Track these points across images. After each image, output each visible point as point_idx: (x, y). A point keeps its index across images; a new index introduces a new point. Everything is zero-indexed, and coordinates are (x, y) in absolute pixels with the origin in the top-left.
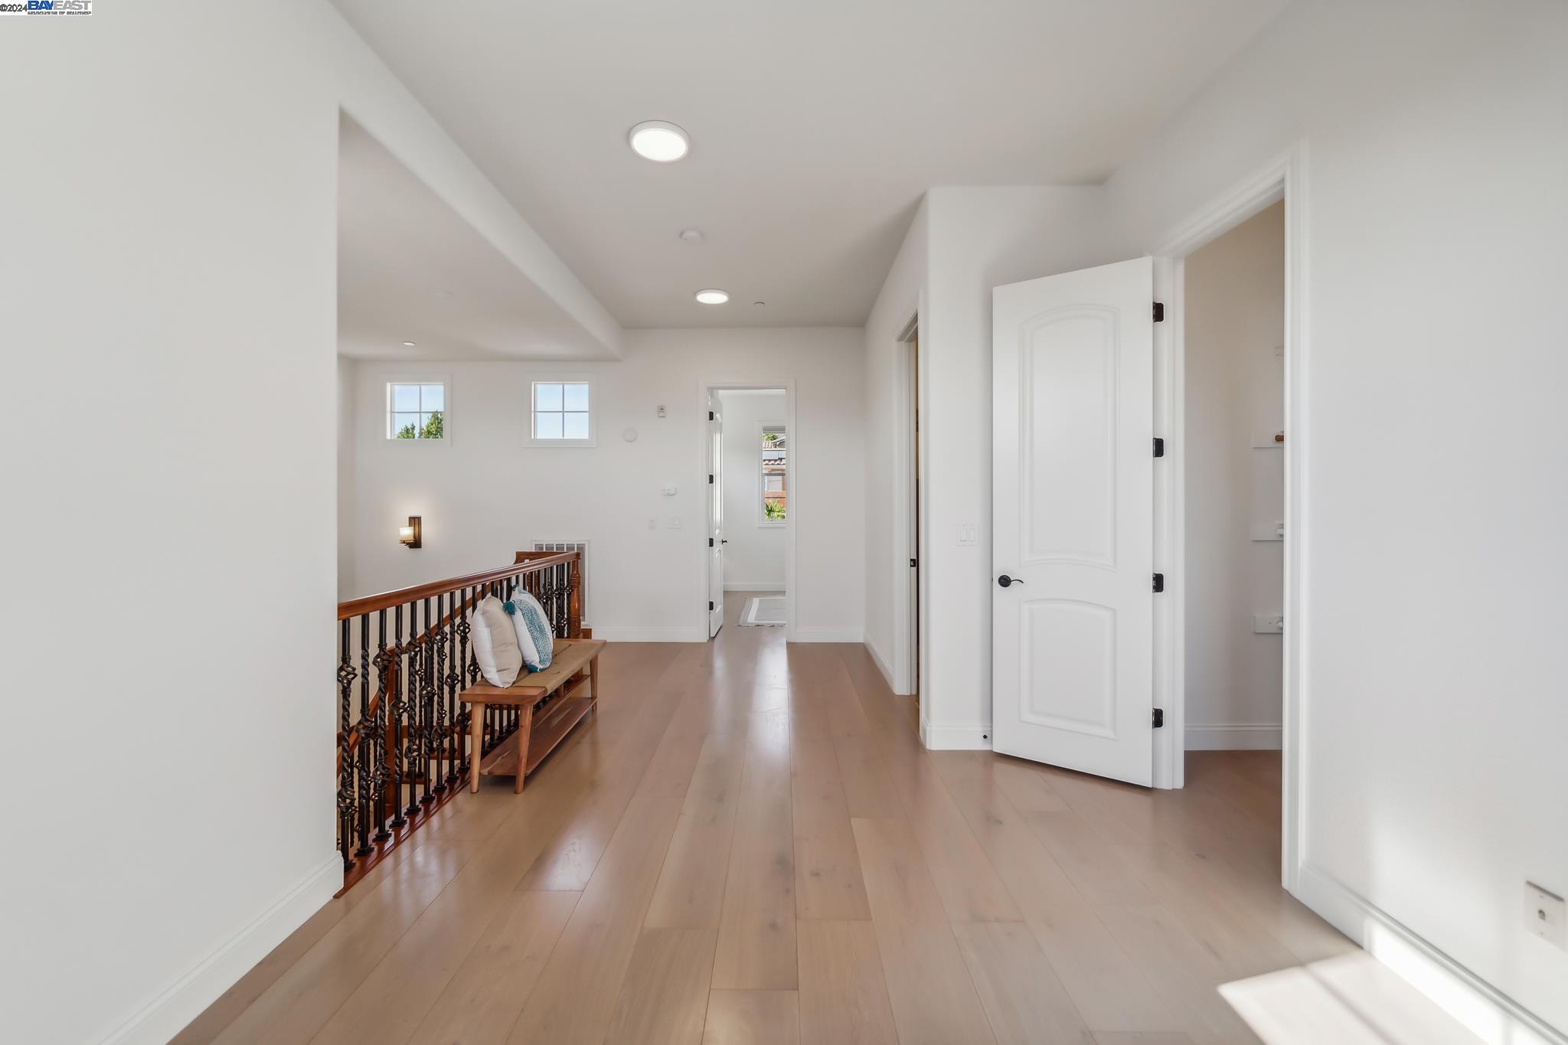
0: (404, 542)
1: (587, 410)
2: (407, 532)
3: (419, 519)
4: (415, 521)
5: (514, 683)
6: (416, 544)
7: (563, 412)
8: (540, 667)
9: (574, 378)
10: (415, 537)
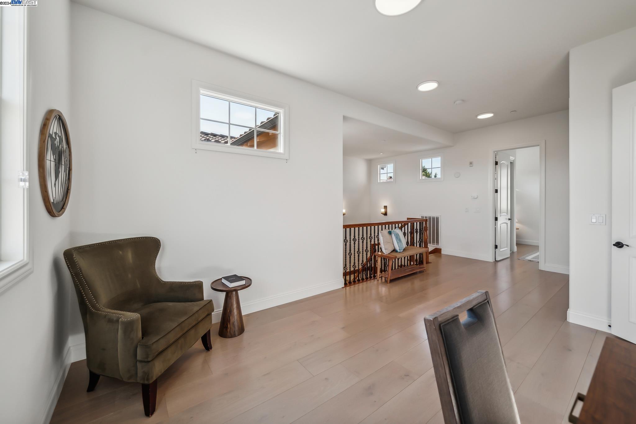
0: (382, 213)
1: (440, 167)
2: (383, 210)
3: (387, 206)
4: (385, 207)
5: (389, 253)
6: (385, 214)
7: (432, 168)
8: (399, 251)
9: (436, 156)
10: (385, 212)
